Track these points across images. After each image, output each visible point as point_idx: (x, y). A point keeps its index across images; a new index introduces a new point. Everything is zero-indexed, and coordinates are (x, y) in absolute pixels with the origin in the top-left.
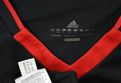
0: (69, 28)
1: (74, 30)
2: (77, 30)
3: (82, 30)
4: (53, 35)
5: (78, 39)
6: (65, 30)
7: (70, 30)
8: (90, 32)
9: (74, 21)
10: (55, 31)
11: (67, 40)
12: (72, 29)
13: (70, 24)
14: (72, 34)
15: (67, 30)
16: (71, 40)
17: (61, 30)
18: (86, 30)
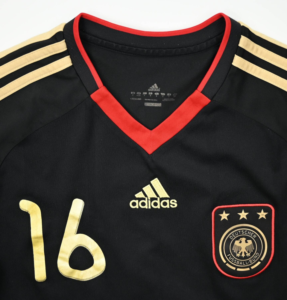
0: (150, 92)
1: (156, 94)
2: (158, 94)
3: (164, 94)
4: (133, 99)
5: (159, 105)
6: (146, 93)
7: (152, 93)
8: (171, 97)
9: (155, 85)
10: (136, 94)
11: (148, 104)
12: (154, 92)
13: (151, 88)
14: (154, 98)
15: (148, 93)
16: (152, 105)
17: (142, 93)
18: (168, 94)
